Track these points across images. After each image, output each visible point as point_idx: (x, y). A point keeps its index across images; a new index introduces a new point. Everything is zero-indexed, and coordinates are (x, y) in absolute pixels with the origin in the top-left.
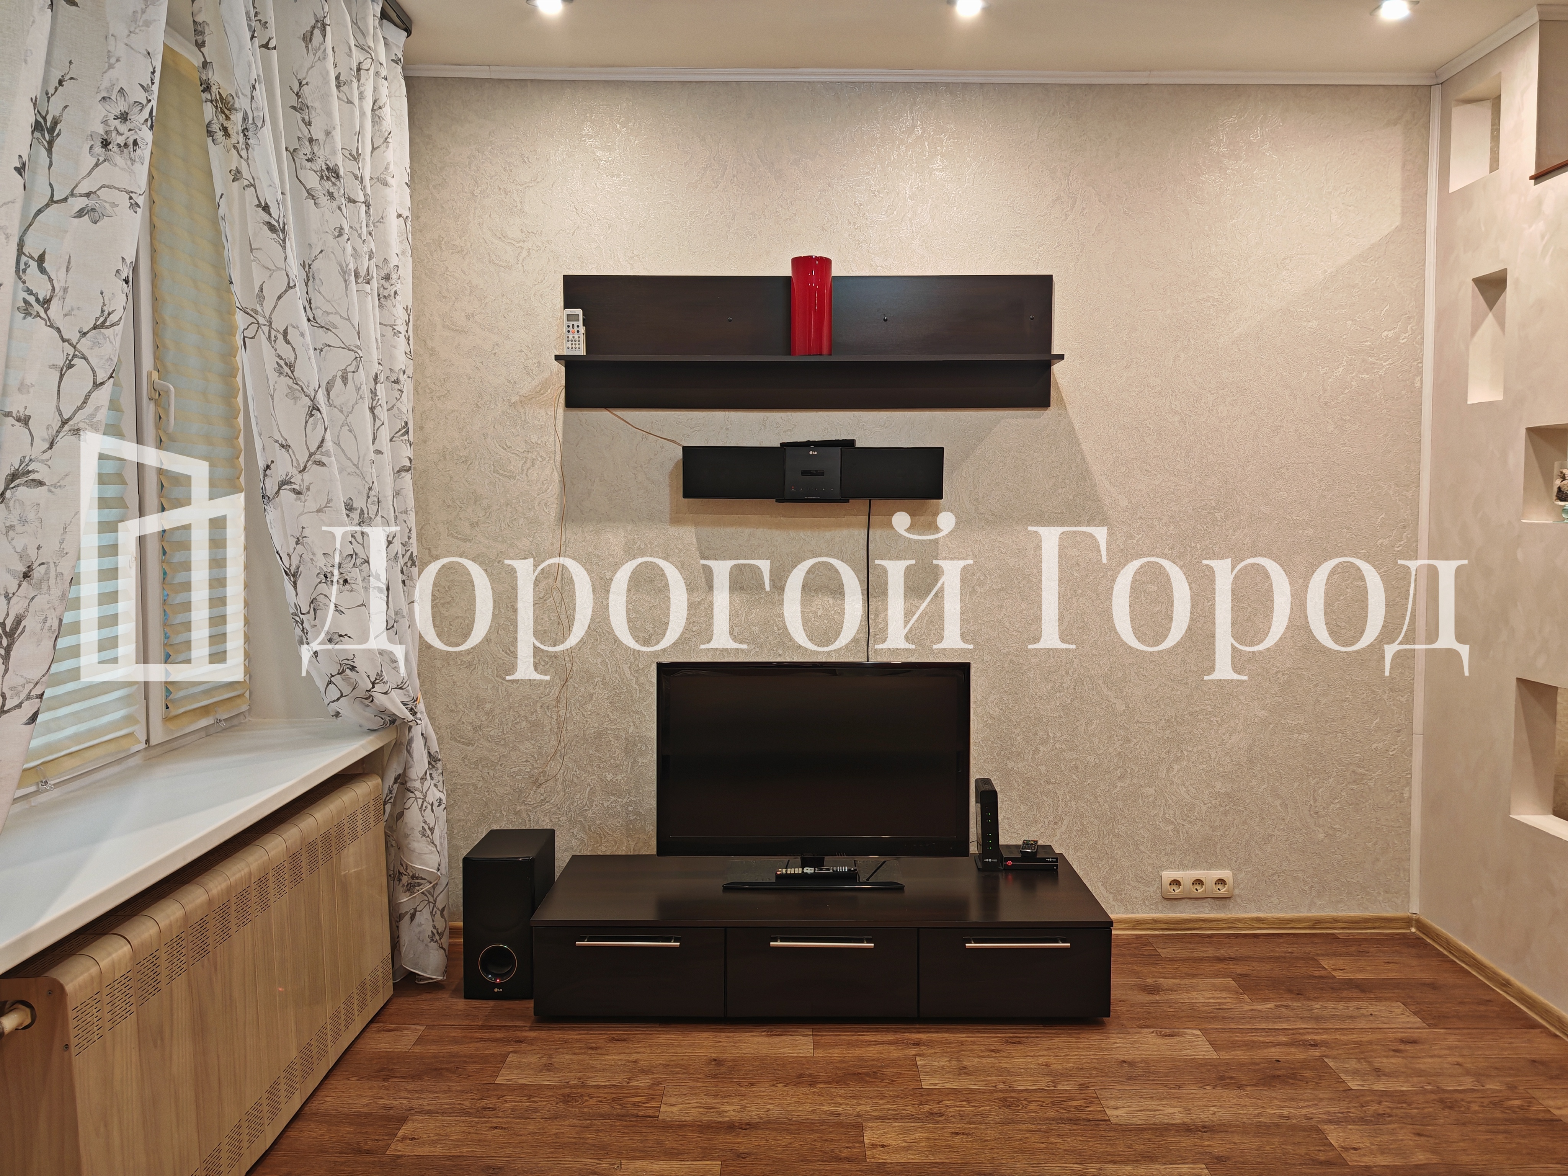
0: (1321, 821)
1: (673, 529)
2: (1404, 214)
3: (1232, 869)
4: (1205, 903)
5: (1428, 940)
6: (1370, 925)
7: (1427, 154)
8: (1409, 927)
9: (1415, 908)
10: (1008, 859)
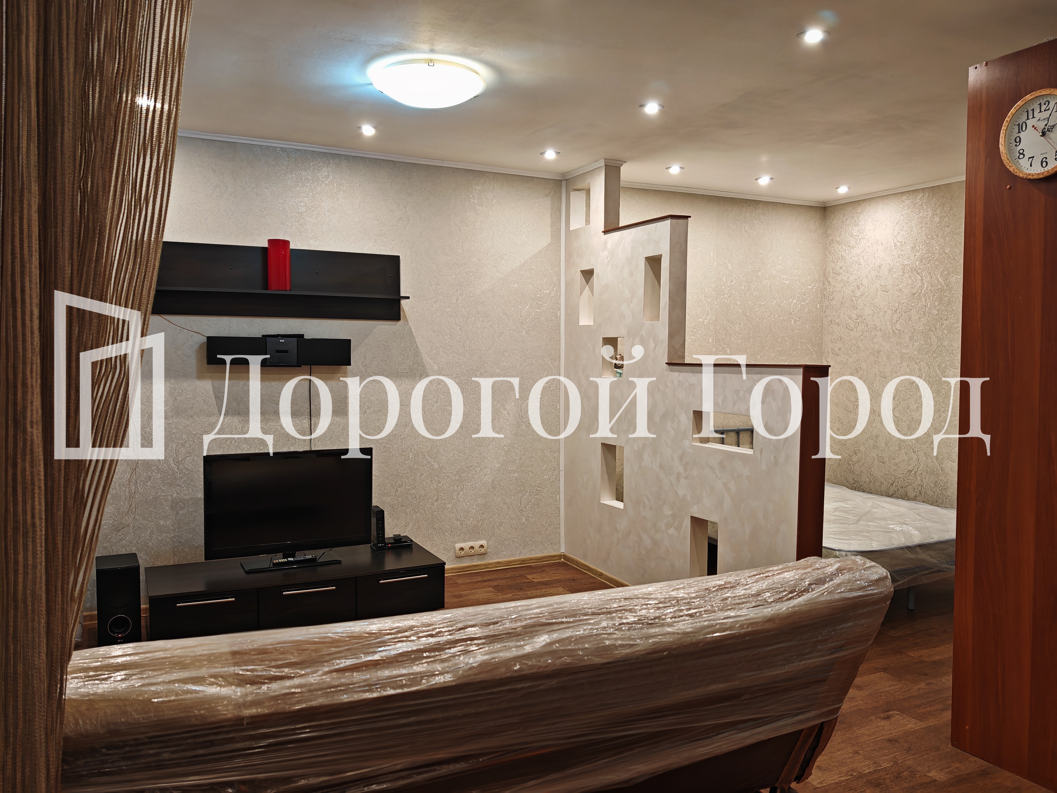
0: (523, 513)
1: (199, 381)
2: (552, 237)
3: (486, 540)
4: (475, 558)
5: (569, 563)
6: (545, 560)
7: (560, 211)
8: (560, 559)
9: (563, 550)
10: (388, 544)
